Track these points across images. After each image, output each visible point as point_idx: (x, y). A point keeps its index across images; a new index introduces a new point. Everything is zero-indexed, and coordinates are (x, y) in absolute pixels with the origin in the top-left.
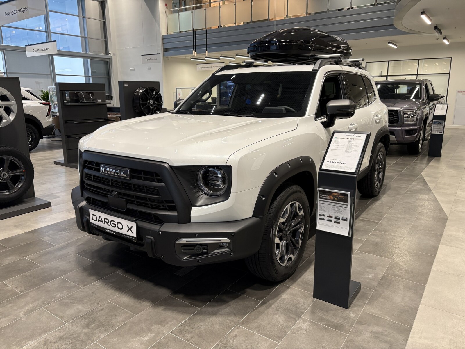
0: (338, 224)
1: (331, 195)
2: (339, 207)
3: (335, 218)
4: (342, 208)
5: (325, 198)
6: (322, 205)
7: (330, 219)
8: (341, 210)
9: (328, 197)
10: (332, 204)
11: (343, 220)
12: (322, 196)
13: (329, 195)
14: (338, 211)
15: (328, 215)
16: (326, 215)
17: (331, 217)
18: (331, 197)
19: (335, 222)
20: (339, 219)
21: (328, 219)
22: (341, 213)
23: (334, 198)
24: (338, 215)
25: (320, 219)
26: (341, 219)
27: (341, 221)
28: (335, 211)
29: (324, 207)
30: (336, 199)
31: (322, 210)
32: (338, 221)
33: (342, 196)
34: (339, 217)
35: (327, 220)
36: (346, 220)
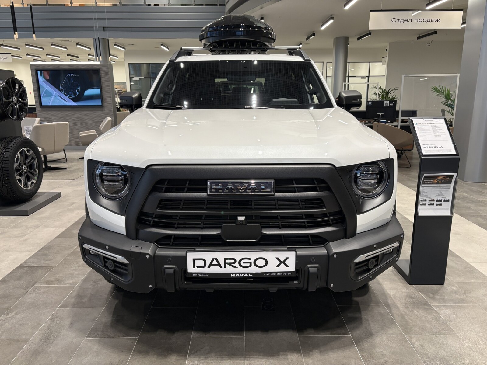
0: (440, 206)
1: (435, 179)
2: (442, 190)
3: (437, 201)
4: (444, 190)
5: (428, 183)
6: (424, 191)
7: (432, 202)
8: (443, 192)
9: (432, 182)
10: (435, 188)
11: (445, 201)
12: (426, 182)
13: (434, 179)
14: (441, 194)
15: (430, 199)
16: (428, 200)
17: (433, 200)
18: (436, 181)
19: (437, 205)
20: (441, 201)
21: (430, 203)
22: (444, 194)
23: (438, 182)
24: (440, 198)
25: (421, 205)
26: (443, 201)
27: (443, 202)
28: (437, 194)
29: (426, 192)
30: (439, 182)
31: (424, 196)
32: (440, 204)
33: (448, 178)
34: (440, 200)
35: (429, 205)
36: (448, 201)
